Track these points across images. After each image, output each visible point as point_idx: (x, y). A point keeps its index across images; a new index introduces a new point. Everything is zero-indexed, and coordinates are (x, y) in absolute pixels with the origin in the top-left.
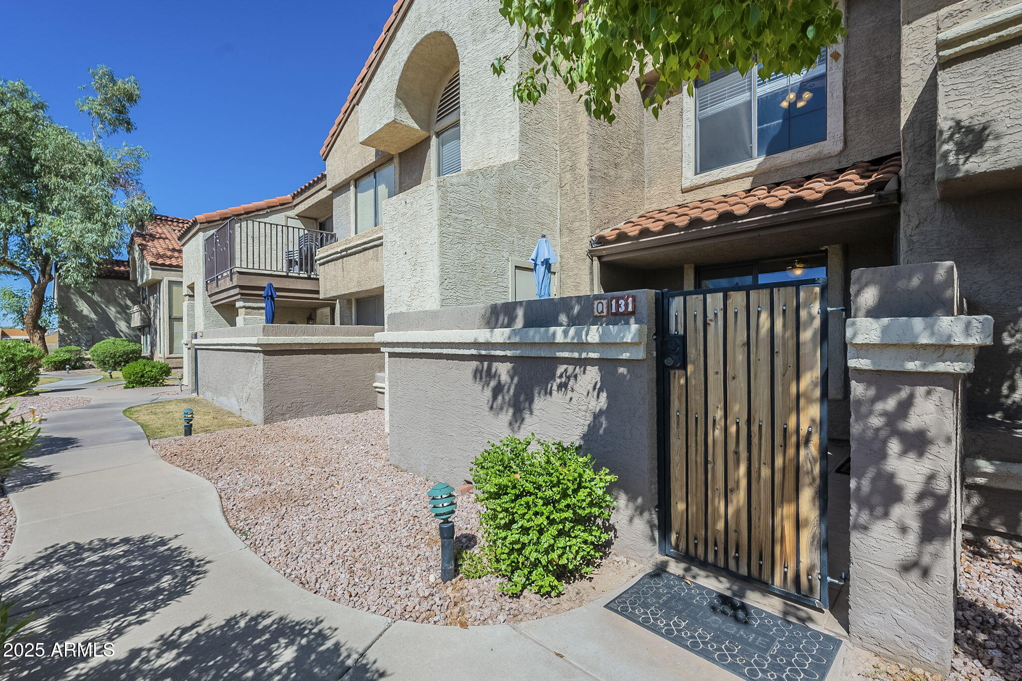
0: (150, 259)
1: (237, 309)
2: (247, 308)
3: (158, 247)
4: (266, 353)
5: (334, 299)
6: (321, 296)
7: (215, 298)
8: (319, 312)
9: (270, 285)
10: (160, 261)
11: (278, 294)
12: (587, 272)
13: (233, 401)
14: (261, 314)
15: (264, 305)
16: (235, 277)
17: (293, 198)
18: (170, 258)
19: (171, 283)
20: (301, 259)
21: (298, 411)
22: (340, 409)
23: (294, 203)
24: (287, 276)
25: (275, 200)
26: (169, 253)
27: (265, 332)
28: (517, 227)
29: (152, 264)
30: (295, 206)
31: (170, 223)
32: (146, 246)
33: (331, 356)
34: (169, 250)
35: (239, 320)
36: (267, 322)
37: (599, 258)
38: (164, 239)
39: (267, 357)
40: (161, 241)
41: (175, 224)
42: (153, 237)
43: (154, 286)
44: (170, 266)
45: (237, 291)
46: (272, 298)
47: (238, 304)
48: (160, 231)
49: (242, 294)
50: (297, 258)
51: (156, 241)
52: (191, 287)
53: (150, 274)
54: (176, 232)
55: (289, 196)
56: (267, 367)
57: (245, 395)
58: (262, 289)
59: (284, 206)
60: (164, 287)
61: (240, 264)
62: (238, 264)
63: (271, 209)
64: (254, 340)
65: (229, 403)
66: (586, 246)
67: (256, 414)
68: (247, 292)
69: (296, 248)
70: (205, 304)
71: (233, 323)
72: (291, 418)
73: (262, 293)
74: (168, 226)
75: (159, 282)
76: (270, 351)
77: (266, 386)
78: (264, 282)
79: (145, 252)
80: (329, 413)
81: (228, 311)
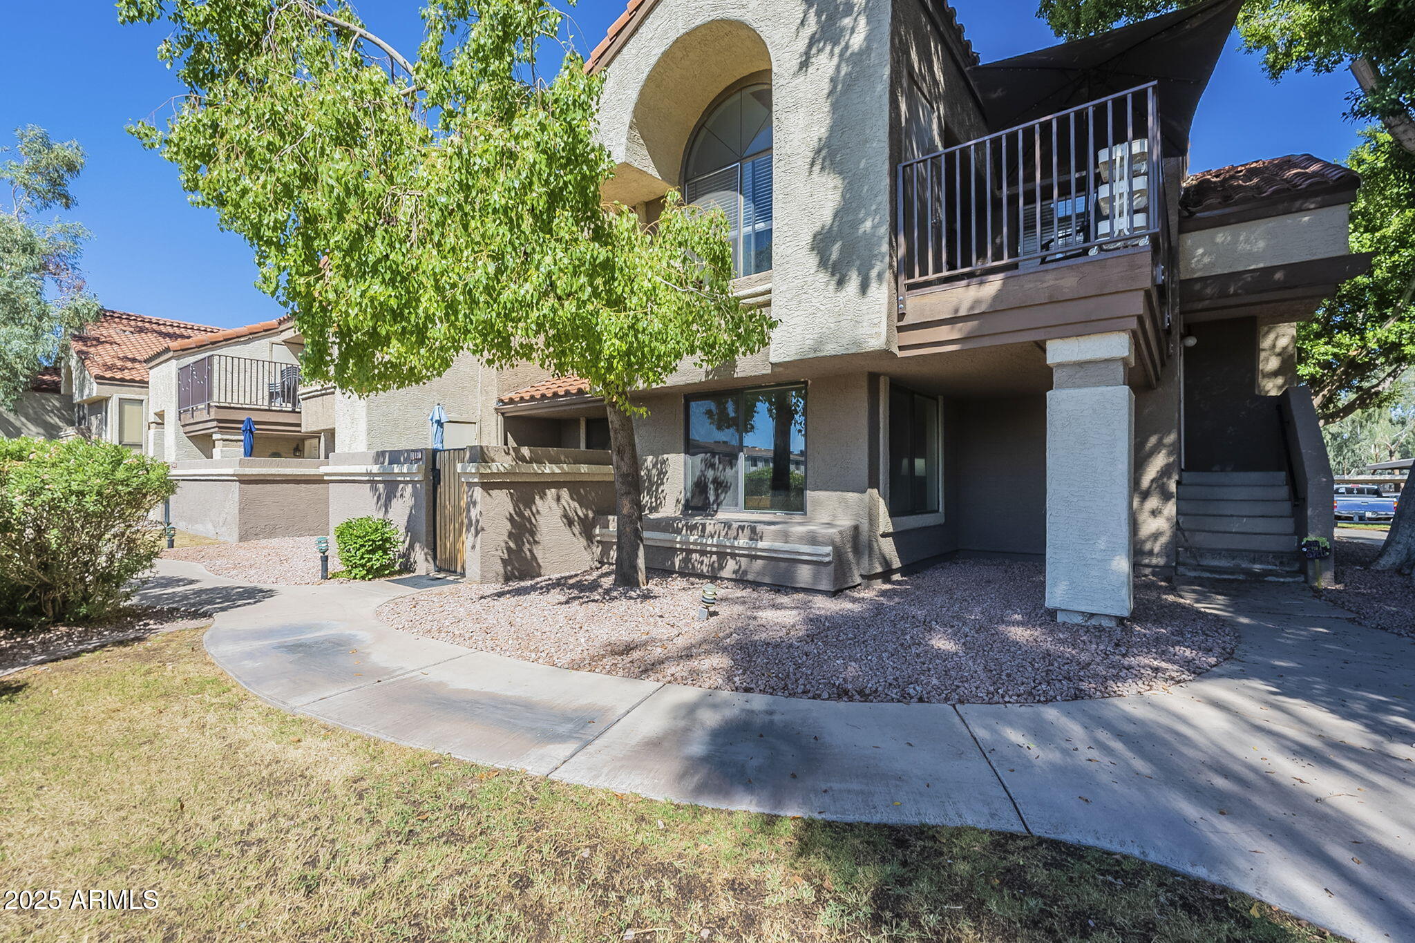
0: (95, 371)
1: (214, 441)
2: (224, 440)
3: (104, 354)
4: (241, 482)
5: (319, 432)
6: (303, 429)
7: (189, 429)
8: (307, 443)
9: (249, 419)
10: (108, 374)
11: (256, 427)
12: (495, 423)
13: (210, 526)
14: (240, 447)
15: (242, 438)
16: (213, 411)
17: (279, 324)
18: (122, 369)
19: (122, 401)
20: (283, 391)
21: (271, 533)
22: (312, 532)
23: (280, 329)
24: (270, 410)
25: (257, 325)
26: (119, 363)
27: (241, 464)
28: (437, 391)
29: (97, 377)
30: (282, 332)
31: (117, 320)
32: (87, 353)
33: (303, 486)
34: (119, 358)
35: (217, 452)
36: (246, 455)
37: (503, 414)
38: (111, 344)
39: (243, 486)
40: (107, 346)
41: (125, 322)
42: (98, 341)
43: (99, 405)
44: (122, 380)
45: (215, 424)
46: (251, 432)
47: (215, 437)
48: (105, 332)
49: (219, 427)
50: (279, 390)
51: (100, 347)
52: (160, 415)
53: (95, 390)
54: (127, 333)
55: (275, 322)
56: (242, 494)
57: (221, 520)
58: (241, 422)
59: (268, 331)
60: (113, 407)
61: (218, 398)
62: (215, 398)
63: (253, 336)
64: (231, 471)
65: (206, 529)
66: (494, 404)
67: (231, 536)
68: (225, 425)
69: (278, 381)
70: (177, 434)
71: (210, 456)
72: (264, 538)
73: (241, 426)
74: (115, 325)
75: (107, 400)
76: (245, 481)
77: (242, 510)
78: (243, 416)
79: (87, 362)
80: (301, 535)
81: (204, 443)
